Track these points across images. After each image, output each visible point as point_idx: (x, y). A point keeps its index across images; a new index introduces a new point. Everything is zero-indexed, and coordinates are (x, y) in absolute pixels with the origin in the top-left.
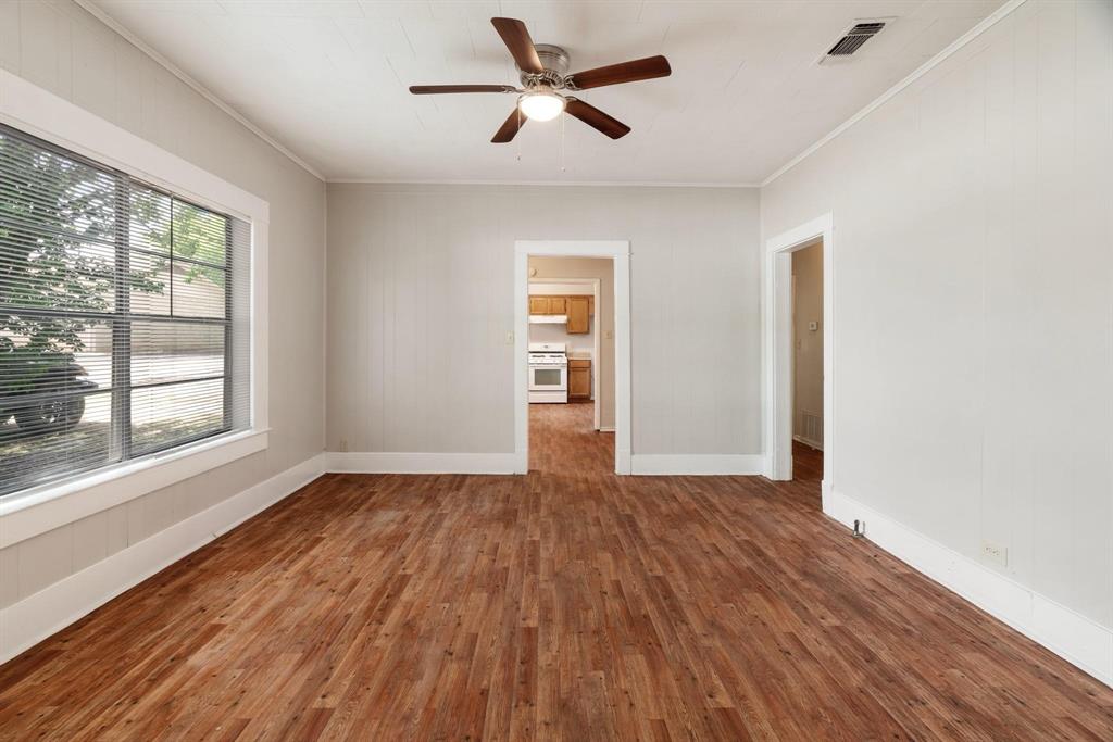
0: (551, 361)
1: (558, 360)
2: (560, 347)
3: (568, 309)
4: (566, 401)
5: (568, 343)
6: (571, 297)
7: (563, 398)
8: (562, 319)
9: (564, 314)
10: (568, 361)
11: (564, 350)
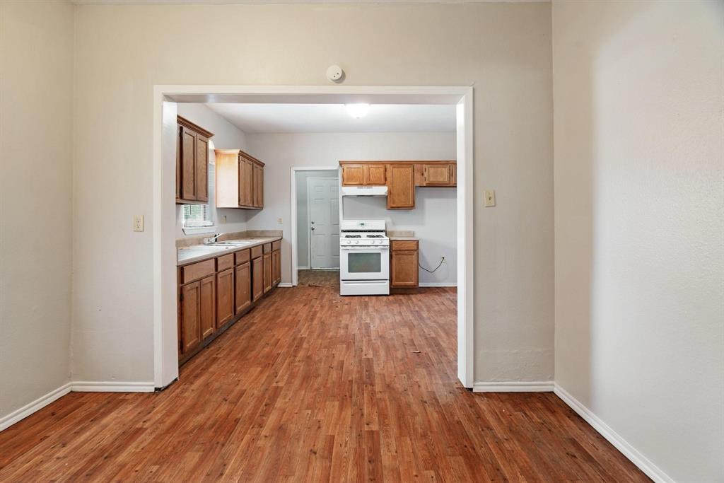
0: (369, 241)
1: (377, 241)
2: (379, 224)
3: (389, 179)
4: (388, 293)
5: (389, 220)
6: (392, 163)
7: (384, 288)
8: (382, 190)
9: (384, 184)
10: (391, 241)
11: (384, 228)
